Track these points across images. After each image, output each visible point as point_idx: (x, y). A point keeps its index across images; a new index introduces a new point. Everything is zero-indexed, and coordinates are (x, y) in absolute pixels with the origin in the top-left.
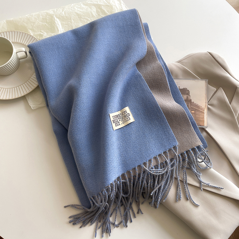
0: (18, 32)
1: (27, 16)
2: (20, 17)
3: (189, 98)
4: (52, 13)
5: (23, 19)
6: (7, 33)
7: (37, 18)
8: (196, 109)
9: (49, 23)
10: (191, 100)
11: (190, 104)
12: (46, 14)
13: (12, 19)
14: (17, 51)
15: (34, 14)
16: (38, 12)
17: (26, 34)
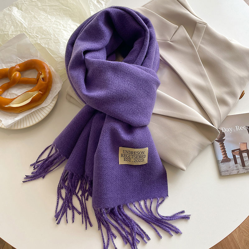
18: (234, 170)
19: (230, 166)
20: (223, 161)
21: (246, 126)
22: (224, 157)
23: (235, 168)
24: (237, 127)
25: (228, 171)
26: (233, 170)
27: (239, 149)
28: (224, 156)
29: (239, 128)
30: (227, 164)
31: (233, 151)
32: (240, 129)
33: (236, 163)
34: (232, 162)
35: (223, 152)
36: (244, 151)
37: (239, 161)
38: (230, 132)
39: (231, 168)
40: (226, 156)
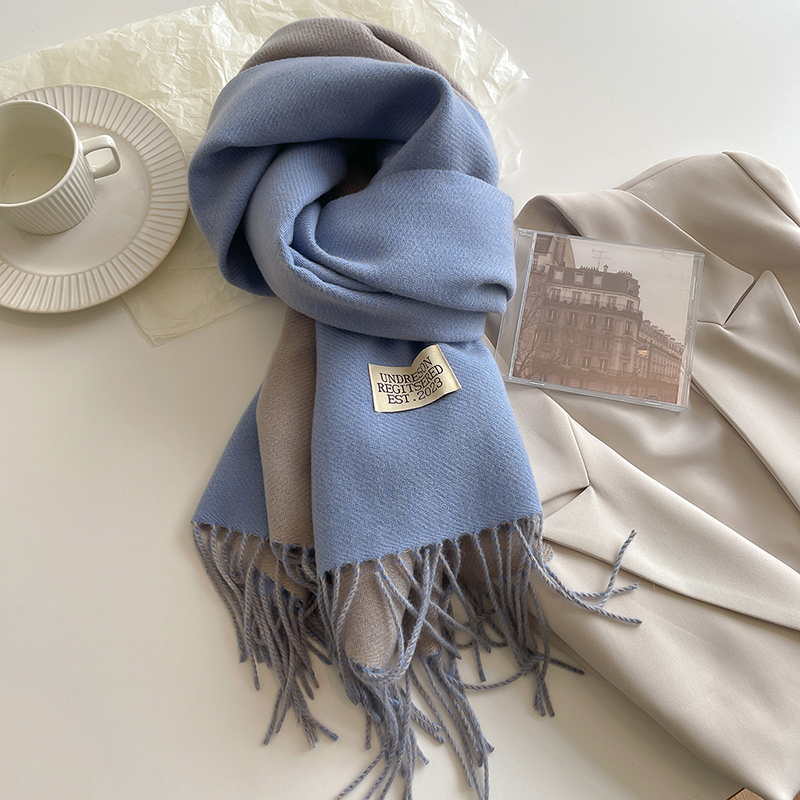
0: (81, 88)
1: (109, 32)
2: (89, 38)
3: (635, 307)
4: (196, 24)
5: (99, 44)
6: (47, 92)
7: (145, 39)
8: (656, 347)
9: (187, 55)
10: (640, 314)
11: (636, 327)
12: (174, 24)
13: (59, 46)
14: (88, 148)
15: (134, 26)
16: (147, 21)
17: (110, 95)
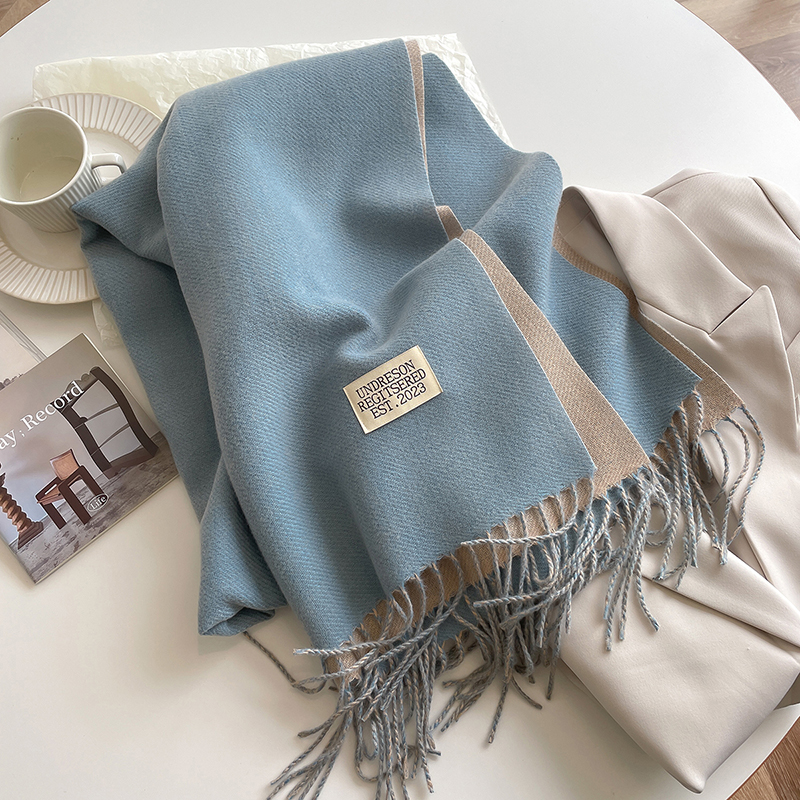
5: (144, 64)
12: (217, 63)
14: (95, 163)
16: (194, 52)
18: (62, 548)
19: (48, 542)
20: (24, 540)
21: (52, 404)
22: (22, 528)
23: (65, 540)
24: (28, 419)
25: (46, 561)
26: (59, 550)
27: (57, 481)
28: (19, 524)
29: (35, 419)
30: (36, 542)
31: (40, 496)
32: (37, 421)
33: (60, 523)
34: (51, 529)
35: (12, 514)
36: (72, 478)
37: (68, 513)
38: (10, 445)
39: (52, 546)
40: (27, 522)
